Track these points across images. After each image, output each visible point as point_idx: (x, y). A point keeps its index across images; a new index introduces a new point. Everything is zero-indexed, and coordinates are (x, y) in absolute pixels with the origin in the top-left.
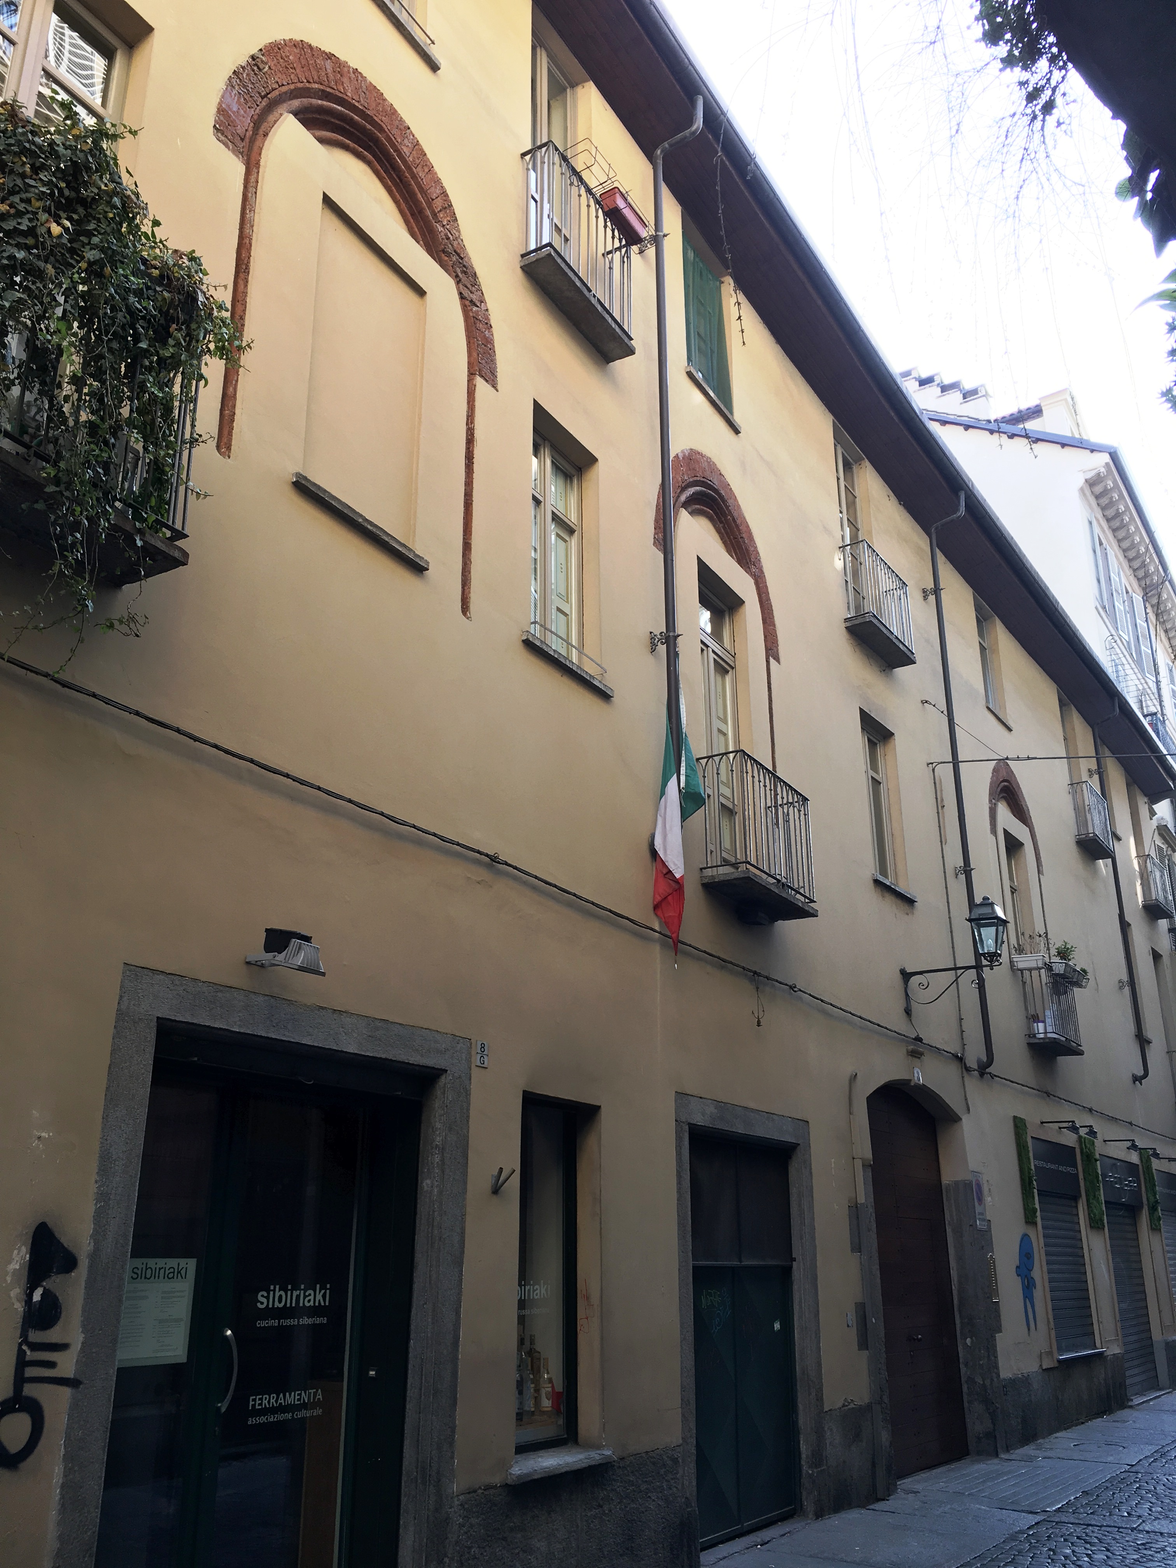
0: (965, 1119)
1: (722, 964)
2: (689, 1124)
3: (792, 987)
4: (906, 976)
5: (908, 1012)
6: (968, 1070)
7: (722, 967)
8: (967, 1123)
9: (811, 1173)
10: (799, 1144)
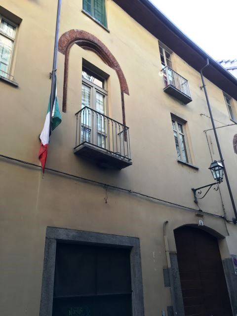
0: (227, 237)
1: (85, 181)
2: (56, 239)
3: (130, 191)
4: (194, 191)
5: (196, 202)
6: (228, 222)
7: (86, 182)
8: (227, 239)
9: (140, 257)
10: (133, 247)
